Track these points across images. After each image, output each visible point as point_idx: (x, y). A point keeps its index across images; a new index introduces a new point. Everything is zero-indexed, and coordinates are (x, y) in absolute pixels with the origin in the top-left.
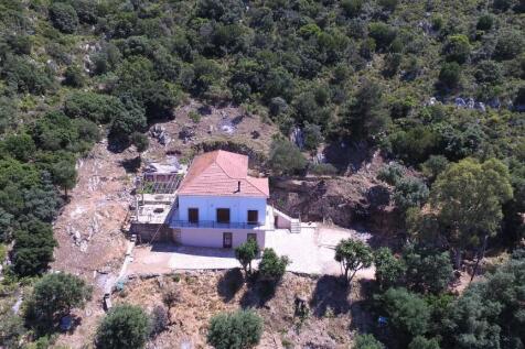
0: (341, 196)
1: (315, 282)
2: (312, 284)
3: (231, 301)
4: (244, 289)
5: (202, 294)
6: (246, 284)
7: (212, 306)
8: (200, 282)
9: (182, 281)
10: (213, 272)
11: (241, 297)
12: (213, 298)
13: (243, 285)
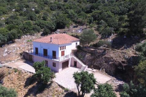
0: (112, 58)
1: (65, 93)
2: (63, 94)
3: (26, 88)
4: (35, 84)
5: (20, 80)
6: (36, 82)
7: (19, 86)
8: (23, 75)
9: (17, 73)
10: (30, 74)
11: (31, 87)
12: (22, 84)
13: (35, 82)
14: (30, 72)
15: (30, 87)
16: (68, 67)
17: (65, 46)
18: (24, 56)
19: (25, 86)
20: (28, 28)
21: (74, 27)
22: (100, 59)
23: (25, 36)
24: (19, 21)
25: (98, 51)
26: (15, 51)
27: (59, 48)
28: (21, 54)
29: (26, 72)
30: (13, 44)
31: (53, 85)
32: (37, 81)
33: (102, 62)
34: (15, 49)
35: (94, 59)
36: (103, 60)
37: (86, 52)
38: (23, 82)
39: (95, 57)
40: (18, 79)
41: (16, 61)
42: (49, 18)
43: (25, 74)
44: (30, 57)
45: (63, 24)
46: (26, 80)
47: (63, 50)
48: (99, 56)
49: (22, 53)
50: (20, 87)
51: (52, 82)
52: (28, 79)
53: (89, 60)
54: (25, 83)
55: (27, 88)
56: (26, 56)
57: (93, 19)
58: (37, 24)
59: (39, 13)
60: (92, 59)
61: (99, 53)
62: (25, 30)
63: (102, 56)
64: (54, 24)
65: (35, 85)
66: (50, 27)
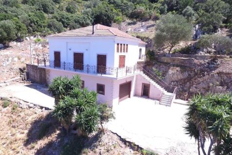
3: (29, 146)
4: (53, 137)
5: (14, 127)
6: (58, 132)
7: (11, 143)
8: (22, 114)
9: (9, 108)
10: (40, 110)
11: (43, 145)
12: (19, 136)
13: (55, 132)
14: (42, 108)
15: (41, 143)
16: (129, 97)
17: (127, 45)
18: (28, 74)
19: (27, 143)
20: (37, 23)
21: (129, 24)
22: (207, 77)
23: (32, 37)
24: (21, 10)
25: (196, 61)
26: (8, 63)
27: (116, 45)
28: (21, 70)
29: (32, 105)
30: (5, 50)
31: (105, 138)
32: (60, 130)
33: (211, 84)
34: (8, 60)
35: (189, 79)
36: (214, 80)
37: (166, 64)
38: (22, 131)
39: (192, 74)
40: (10, 123)
41: (8, 84)
42: (78, 12)
43: (27, 111)
44: (41, 76)
45: (108, 17)
46: (29, 126)
47: (123, 54)
48: (202, 71)
49: (24, 69)
50: (14, 146)
51: (101, 131)
52: (36, 123)
53: (177, 82)
54: (28, 135)
55: (33, 147)
56: (32, 73)
57: (166, 7)
58: (57, 18)
59: (59, 3)
60: (184, 80)
61: (199, 65)
62: (33, 24)
63: (211, 70)
64: (89, 19)
65: (54, 139)
66: (83, 23)
